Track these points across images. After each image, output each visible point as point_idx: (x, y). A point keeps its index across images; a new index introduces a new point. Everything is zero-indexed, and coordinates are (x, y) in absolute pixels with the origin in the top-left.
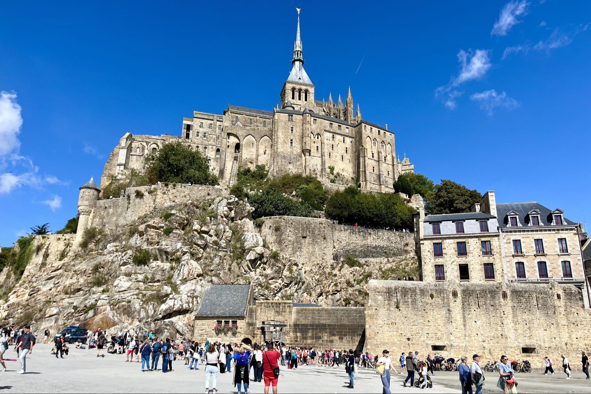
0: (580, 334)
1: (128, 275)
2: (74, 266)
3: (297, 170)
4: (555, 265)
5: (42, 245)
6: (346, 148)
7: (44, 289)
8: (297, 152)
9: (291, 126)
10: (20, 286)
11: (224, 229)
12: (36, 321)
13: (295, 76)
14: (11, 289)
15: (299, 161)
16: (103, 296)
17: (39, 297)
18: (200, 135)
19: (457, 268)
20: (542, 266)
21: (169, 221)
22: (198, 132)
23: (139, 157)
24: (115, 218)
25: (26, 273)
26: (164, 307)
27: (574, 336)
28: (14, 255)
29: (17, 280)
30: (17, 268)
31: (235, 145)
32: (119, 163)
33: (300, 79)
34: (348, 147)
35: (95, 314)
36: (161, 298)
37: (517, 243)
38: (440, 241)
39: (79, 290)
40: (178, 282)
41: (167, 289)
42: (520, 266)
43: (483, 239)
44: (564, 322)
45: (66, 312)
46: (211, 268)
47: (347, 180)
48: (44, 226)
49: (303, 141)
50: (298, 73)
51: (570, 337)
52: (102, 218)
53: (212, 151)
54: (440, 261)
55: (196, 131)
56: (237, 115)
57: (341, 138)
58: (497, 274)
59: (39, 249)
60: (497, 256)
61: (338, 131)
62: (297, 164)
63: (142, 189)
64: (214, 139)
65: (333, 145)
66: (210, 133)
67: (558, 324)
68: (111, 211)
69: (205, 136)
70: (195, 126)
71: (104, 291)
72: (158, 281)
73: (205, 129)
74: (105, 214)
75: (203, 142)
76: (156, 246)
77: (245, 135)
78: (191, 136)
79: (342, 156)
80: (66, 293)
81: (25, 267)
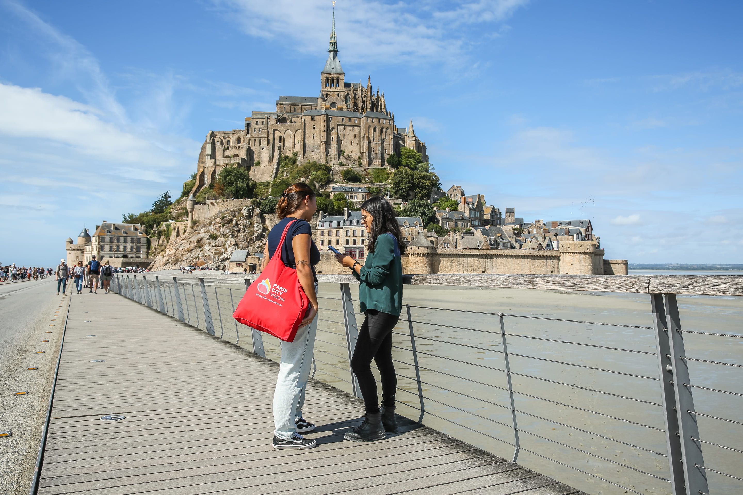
0: (337, 267)
1: (210, 244)
2: (189, 239)
3: (317, 156)
4: (358, 241)
5: (175, 227)
6: (355, 135)
7: (180, 249)
8: (318, 143)
9: (314, 124)
10: (170, 246)
11: (246, 222)
12: (180, 262)
13: (329, 66)
14: (166, 247)
15: (319, 149)
16: (201, 253)
17: (179, 252)
18: (256, 130)
19: (328, 241)
20: (355, 241)
21: (224, 221)
22: (255, 129)
23: (219, 148)
24: (203, 215)
25: (171, 240)
26: (221, 257)
27: (335, 268)
28: (165, 231)
29: (168, 242)
30: (167, 238)
31: (279, 137)
32: (207, 154)
33: (333, 68)
34: (356, 133)
35: (199, 260)
36: (221, 254)
37: (348, 231)
38: (323, 230)
39: (192, 250)
40: (227, 247)
41: (223, 250)
42: (348, 241)
43: (337, 230)
44: (333, 263)
45: (189, 259)
46: (240, 241)
47: (354, 159)
48: (167, 192)
49: (321, 134)
50: (332, 63)
51: (334, 268)
52: (198, 214)
53: (265, 141)
54: (322, 238)
55: (254, 128)
56: (284, 106)
57: (351, 128)
58: (340, 244)
59: (174, 229)
60: (341, 236)
61: (348, 123)
62: (318, 151)
63: (213, 201)
64: (266, 133)
65: (344, 134)
66: (263, 129)
67: (330, 264)
68: (201, 211)
69: (259, 131)
70: (253, 124)
71: (201, 251)
72: (221, 246)
73: (260, 126)
74: (199, 212)
75: (258, 136)
76: (219, 232)
77: (285, 130)
78: (250, 132)
79: (352, 141)
80: (188, 251)
81: (170, 237)
